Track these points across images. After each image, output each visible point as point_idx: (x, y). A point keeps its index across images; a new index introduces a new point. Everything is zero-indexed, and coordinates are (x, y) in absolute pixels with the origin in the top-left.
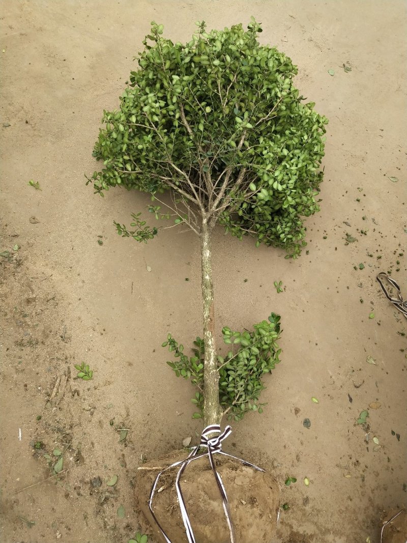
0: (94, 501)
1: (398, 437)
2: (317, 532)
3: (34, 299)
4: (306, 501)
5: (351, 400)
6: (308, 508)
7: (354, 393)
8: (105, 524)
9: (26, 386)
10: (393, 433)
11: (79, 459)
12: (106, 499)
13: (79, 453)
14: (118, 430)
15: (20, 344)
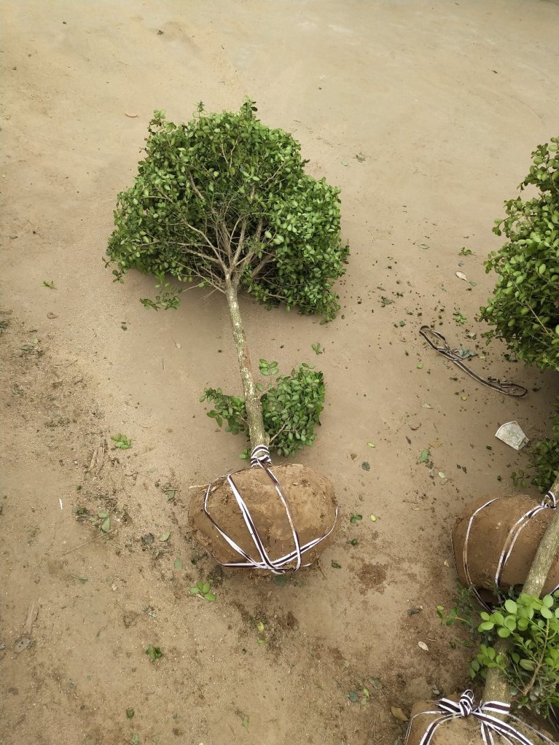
0: (148, 557)
1: (465, 470)
2: (391, 562)
3: (61, 384)
4: (375, 535)
5: (409, 442)
6: (378, 541)
7: (411, 435)
8: (163, 576)
9: (61, 461)
10: (459, 467)
11: (126, 519)
12: (161, 554)
13: (126, 514)
14: (165, 491)
15: (51, 425)
